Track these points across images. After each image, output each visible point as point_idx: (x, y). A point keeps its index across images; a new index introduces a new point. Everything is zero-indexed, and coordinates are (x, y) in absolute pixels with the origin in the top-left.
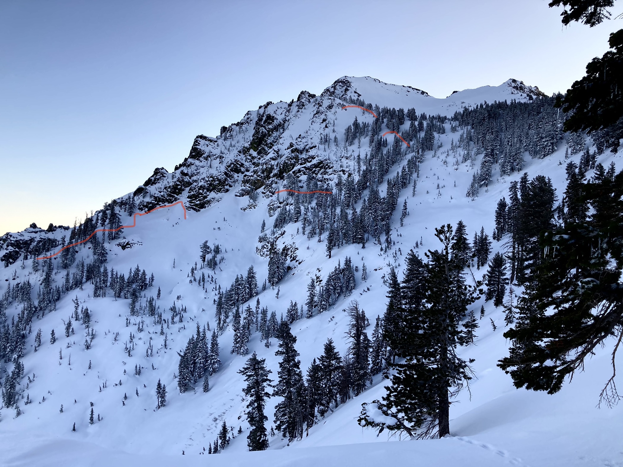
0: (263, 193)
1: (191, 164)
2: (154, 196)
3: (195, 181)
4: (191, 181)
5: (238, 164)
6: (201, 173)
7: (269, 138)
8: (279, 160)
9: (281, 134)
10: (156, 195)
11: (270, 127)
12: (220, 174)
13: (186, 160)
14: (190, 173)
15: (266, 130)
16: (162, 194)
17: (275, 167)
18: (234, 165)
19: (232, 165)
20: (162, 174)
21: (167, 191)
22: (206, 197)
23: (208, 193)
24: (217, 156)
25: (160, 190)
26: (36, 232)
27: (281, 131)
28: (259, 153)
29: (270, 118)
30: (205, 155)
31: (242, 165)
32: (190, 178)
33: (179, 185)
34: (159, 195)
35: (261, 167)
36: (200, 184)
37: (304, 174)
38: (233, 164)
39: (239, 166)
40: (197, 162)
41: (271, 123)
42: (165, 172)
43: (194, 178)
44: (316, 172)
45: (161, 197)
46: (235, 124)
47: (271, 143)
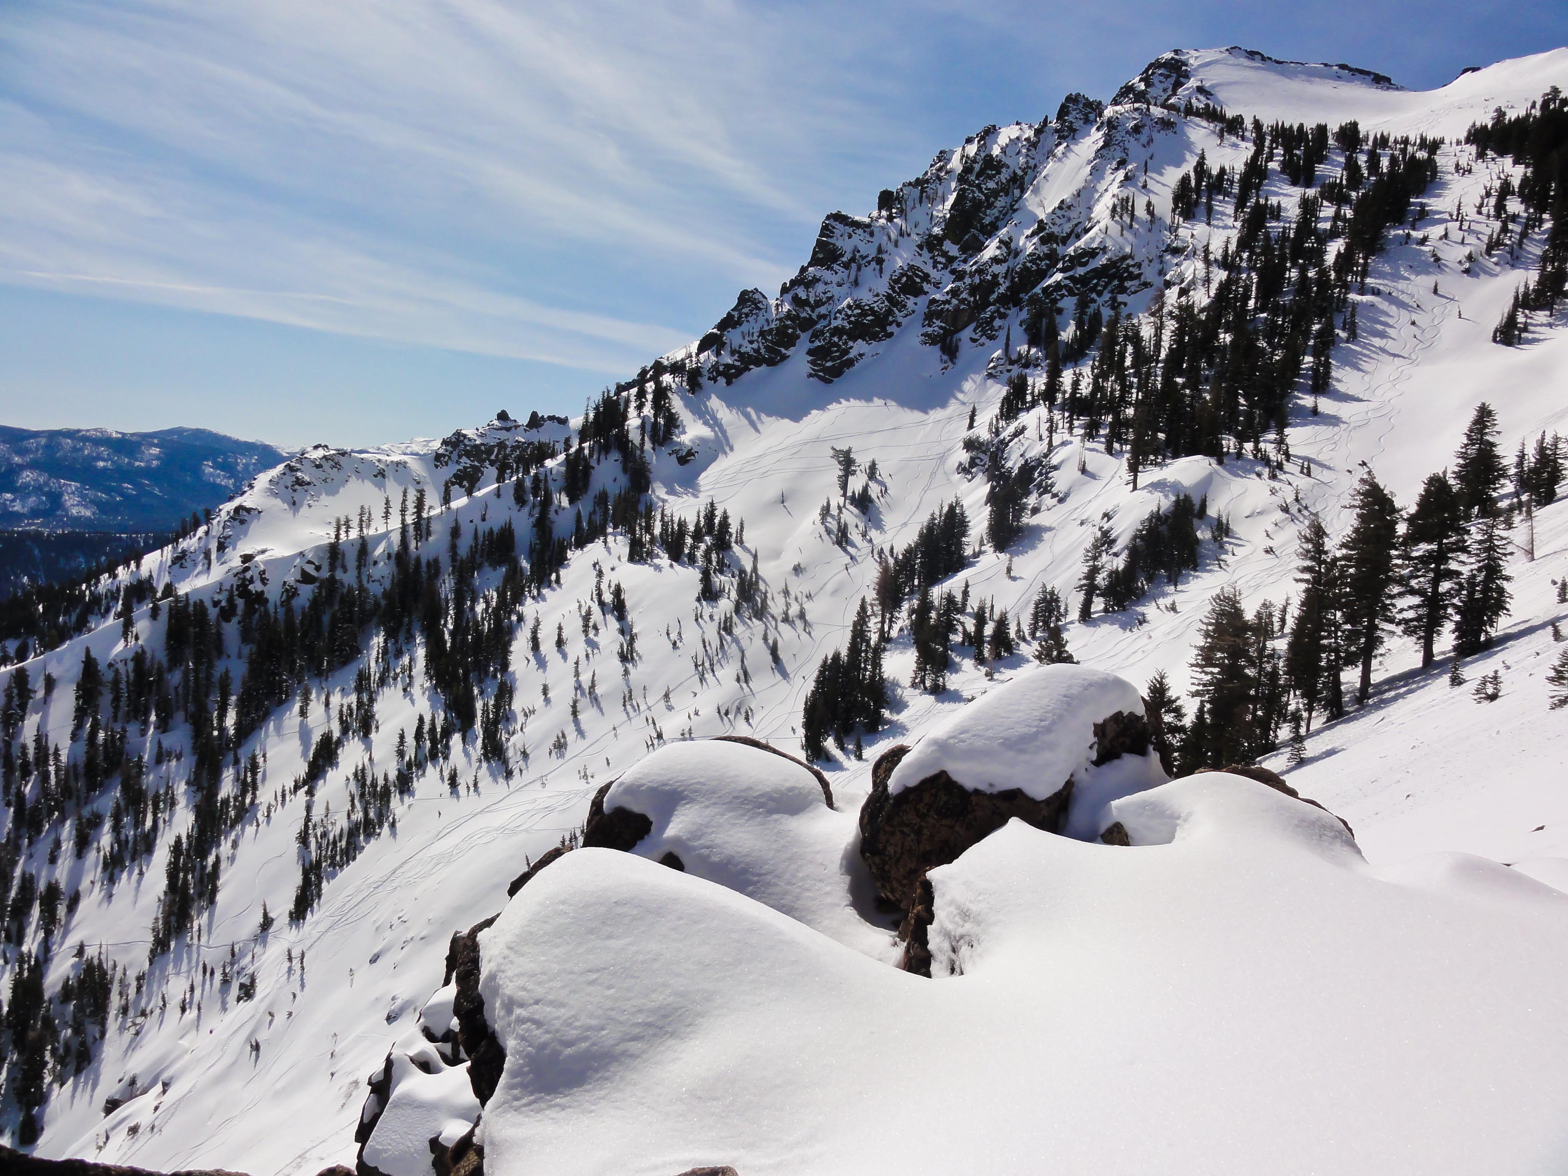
0: (974, 340)
1: (816, 280)
2: (739, 352)
3: (822, 317)
4: (814, 316)
5: (918, 276)
6: (836, 298)
7: (988, 212)
8: (1011, 263)
9: (1017, 201)
10: (743, 350)
11: (991, 185)
12: (876, 299)
13: (803, 270)
14: (812, 300)
15: (982, 192)
16: (755, 346)
17: (1001, 280)
18: (908, 276)
19: (904, 279)
20: (756, 304)
21: (767, 340)
22: (846, 351)
23: (851, 344)
24: (870, 258)
25: (750, 338)
26: (508, 429)
27: (1017, 192)
28: (963, 250)
29: (991, 165)
30: (844, 259)
31: (926, 277)
32: (813, 311)
33: (788, 327)
34: (748, 350)
35: (968, 280)
36: (834, 324)
37: (1071, 293)
38: (906, 275)
39: (918, 280)
40: (827, 275)
41: (994, 176)
42: (761, 299)
43: (823, 310)
44: (1099, 288)
45: (752, 353)
46: (910, 184)
47: (991, 223)
